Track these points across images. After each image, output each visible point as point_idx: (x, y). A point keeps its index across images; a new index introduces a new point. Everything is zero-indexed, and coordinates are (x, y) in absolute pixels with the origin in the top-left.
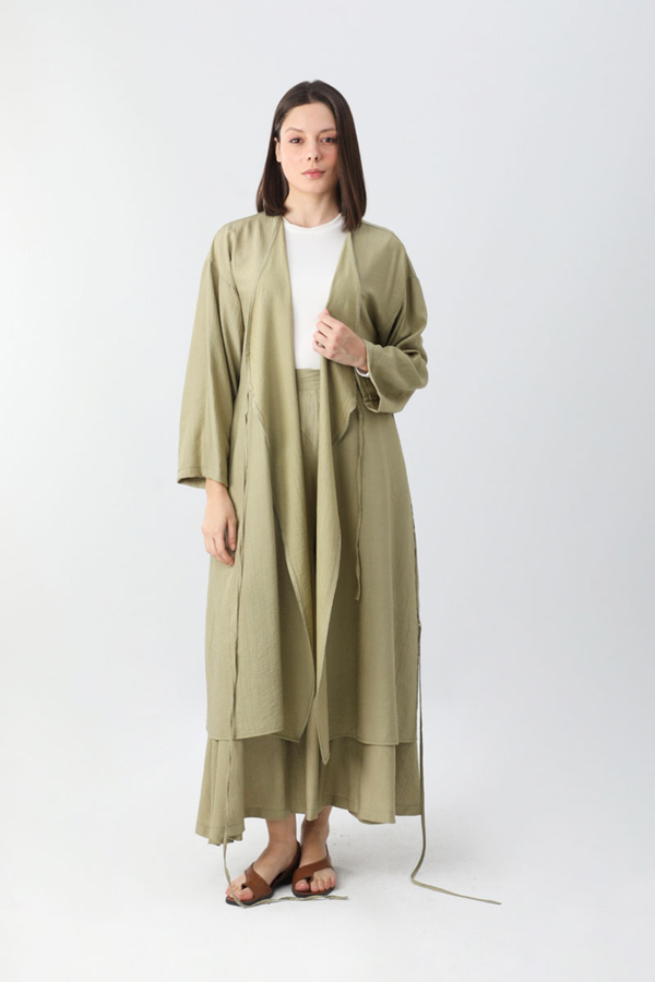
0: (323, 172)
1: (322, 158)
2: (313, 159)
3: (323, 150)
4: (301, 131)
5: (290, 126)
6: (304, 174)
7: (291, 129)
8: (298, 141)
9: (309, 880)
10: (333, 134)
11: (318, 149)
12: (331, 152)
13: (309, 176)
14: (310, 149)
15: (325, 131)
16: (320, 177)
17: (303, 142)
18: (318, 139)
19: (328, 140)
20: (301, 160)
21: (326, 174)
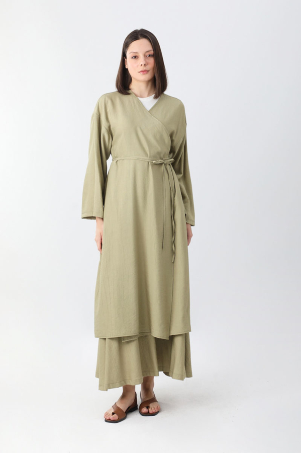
0: (148, 71)
1: (147, 64)
2: (143, 65)
3: (148, 61)
4: (137, 53)
5: (131, 51)
6: (139, 72)
7: (132, 52)
8: (135, 57)
9: (148, 407)
10: (152, 52)
11: (145, 60)
12: (151, 61)
13: (142, 73)
14: (141, 60)
15: (148, 52)
16: (147, 73)
17: (138, 58)
18: (145, 56)
19: (150, 56)
20: (138, 66)
21: (150, 72)
